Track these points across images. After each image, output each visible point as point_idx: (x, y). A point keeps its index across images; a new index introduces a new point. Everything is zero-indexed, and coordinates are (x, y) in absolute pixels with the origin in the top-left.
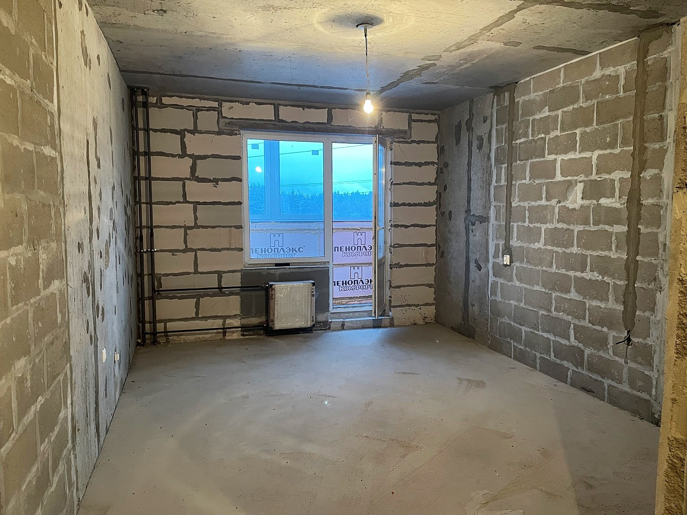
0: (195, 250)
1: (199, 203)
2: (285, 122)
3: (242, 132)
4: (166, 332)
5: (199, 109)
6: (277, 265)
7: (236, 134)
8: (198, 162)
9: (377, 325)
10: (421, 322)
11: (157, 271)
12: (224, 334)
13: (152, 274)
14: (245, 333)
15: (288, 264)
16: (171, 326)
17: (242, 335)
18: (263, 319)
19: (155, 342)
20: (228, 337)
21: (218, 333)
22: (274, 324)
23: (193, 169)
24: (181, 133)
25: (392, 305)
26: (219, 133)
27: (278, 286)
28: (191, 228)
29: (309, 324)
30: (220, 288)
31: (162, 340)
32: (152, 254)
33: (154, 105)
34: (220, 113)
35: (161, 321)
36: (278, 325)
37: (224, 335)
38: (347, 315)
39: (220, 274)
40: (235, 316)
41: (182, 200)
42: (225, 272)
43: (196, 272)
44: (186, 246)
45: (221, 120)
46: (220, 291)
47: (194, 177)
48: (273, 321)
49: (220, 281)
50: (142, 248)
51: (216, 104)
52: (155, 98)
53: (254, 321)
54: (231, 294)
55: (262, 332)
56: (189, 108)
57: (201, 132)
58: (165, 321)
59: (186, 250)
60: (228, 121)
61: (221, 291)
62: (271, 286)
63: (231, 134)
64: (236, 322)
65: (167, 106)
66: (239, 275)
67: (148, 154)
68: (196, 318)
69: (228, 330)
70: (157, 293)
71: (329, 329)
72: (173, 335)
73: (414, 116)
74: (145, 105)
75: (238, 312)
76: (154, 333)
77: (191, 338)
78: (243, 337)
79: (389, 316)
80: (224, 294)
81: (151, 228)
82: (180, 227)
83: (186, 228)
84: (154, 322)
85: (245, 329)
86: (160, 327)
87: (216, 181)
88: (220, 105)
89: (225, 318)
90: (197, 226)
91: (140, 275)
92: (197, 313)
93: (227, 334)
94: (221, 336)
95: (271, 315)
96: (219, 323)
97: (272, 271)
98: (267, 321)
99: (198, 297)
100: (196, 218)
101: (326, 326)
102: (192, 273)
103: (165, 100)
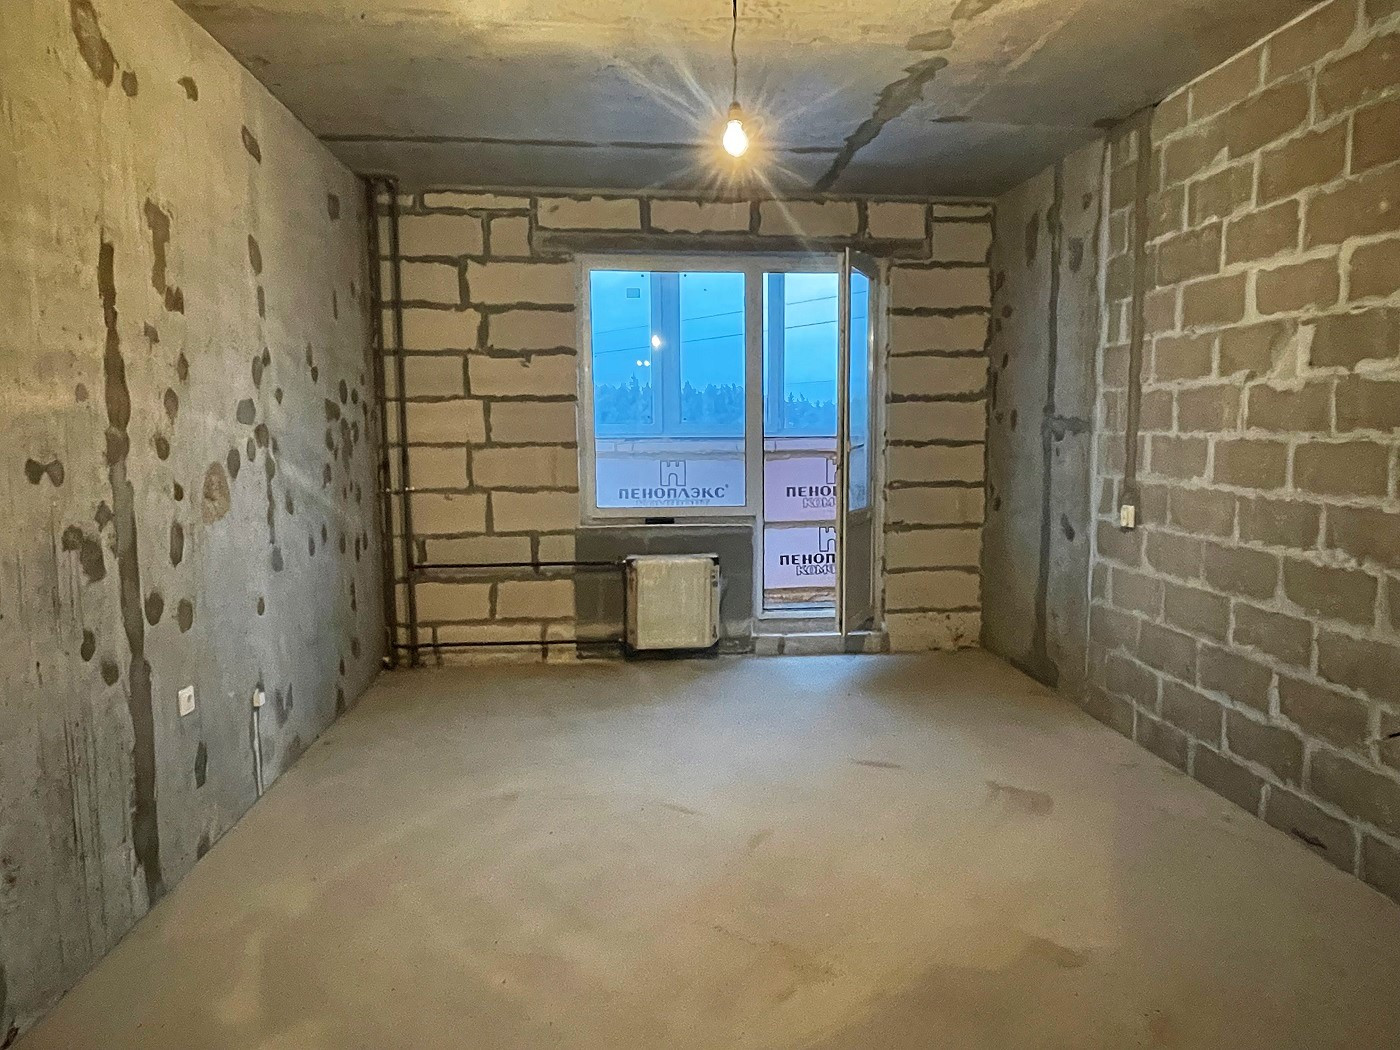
0: (487, 491)
1: (493, 399)
2: (662, 232)
3: (578, 256)
4: (436, 646)
5: (493, 214)
6: (649, 521)
7: (565, 261)
8: (493, 318)
9: (852, 648)
10: (949, 645)
11: (418, 528)
12: (545, 653)
13: (408, 536)
14: (585, 654)
15: (671, 521)
16: (445, 634)
17: (580, 657)
18: (618, 628)
19: (415, 663)
20: (552, 659)
21: (532, 651)
22: (636, 640)
23: (483, 331)
24: (460, 263)
25: (887, 608)
26: (534, 259)
27: (643, 563)
28: (479, 447)
29: (708, 642)
30: (536, 564)
31: (429, 659)
32: (406, 496)
33: (411, 211)
34: (533, 220)
35: (425, 624)
36: (643, 642)
37: (545, 655)
38: (791, 625)
39: (534, 537)
40: (565, 620)
41: (462, 394)
42: (543, 534)
43: (490, 531)
44: (471, 482)
45: (537, 234)
46: (536, 568)
47: (484, 347)
48: (633, 632)
49: (535, 553)
50: (388, 484)
51: (525, 203)
52: (411, 197)
53: (601, 630)
54: (557, 576)
55: (617, 653)
56: (473, 212)
57: (497, 260)
58: (434, 625)
59: (472, 489)
60: (548, 235)
61: (537, 571)
62: (630, 562)
63: (556, 259)
64: (567, 632)
65: (430, 211)
66: (571, 540)
67: (398, 305)
68: (490, 620)
69: (550, 646)
70: (417, 571)
71: (752, 651)
72: (447, 652)
73: (939, 211)
74: (393, 211)
75: (571, 613)
76: (413, 647)
77: (482, 657)
78: (578, 661)
79: (880, 630)
80: (542, 577)
81: (403, 445)
82: (459, 445)
83: (471, 447)
84: (412, 625)
85: (584, 645)
86: (425, 635)
87: (526, 355)
88: (534, 204)
89: (546, 622)
90: (490, 443)
91: (386, 536)
92: (493, 611)
93: (550, 654)
94: (538, 657)
95: (630, 621)
96: (533, 632)
97: (634, 534)
98: (625, 635)
99: (495, 580)
100: (489, 429)
101: (745, 646)
102: (482, 534)
103: (431, 200)
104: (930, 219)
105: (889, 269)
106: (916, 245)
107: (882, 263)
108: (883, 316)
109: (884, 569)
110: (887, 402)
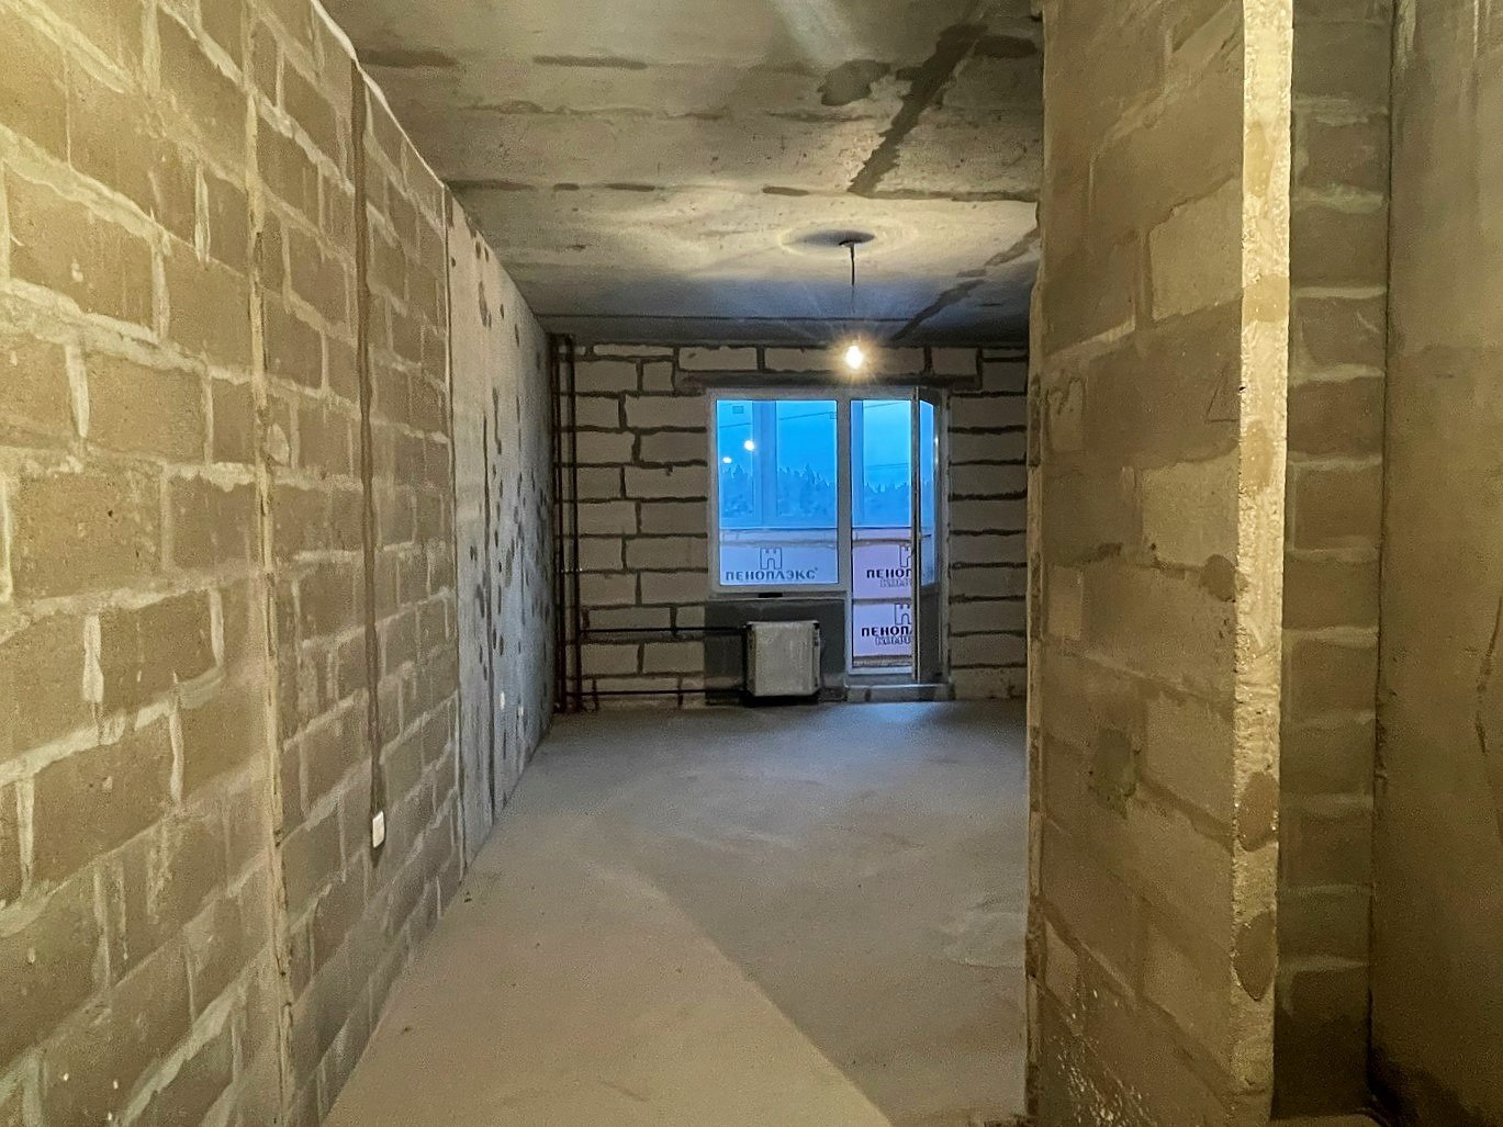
0: (638, 572)
1: (643, 500)
2: (774, 372)
3: (708, 390)
4: (595, 693)
5: (646, 360)
6: (761, 595)
7: (699, 394)
8: (644, 439)
11: (583, 601)
12: (680, 700)
13: (576, 606)
14: (711, 701)
15: (780, 595)
16: (602, 685)
17: (708, 704)
18: (739, 680)
19: (579, 708)
20: (686, 706)
21: (669, 699)
22: (754, 687)
23: (636, 449)
24: (619, 397)
25: (953, 663)
26: (675, 394)
27: (761, 628)
28: (631, 537)
29: (811, 690)
30: (674, 629)
31: (591, 705)
32: (576, 575)
33: (585, 358)
34: (676, 364)
35: (588, 677)
36: (761, 690)
37: (680, 703)
38: (874, 679)
39: (673, 607)
40: (695, 675)
41: (619, 496)
42: (681, 606)
43: (639, 604)
44: (625, 565)
45: (677, 374)
46: (675, 633)
47: (637, 461)
48: (753, 682)
49: (673, 618)
50: (562, 566)
51: (669, 352)
52: (584, 348)
53: (725, 682)
54: (691, 638)
55: (737, 700)
56: (629, 359)
57: (647, 394)
58: (594, 678)
59: (626, 570)
60: (686, 375)
61: (674, 635)
62: (750, 627)
63: (693, 393)
64: (698, 684)
65: (599, 358)
66: (701, 610)
67: (572, 429)
68: (639, 674)
69: (685, 695)
70: (583, 635)
71: (845, 700)
72: (605, 699)
73: (987, 353)
74: (571, 359)
75: (701, 667)
76: (578, 694)
77: (631, 704)
78: (707, 707)
79: (947, 683)
80: (681, 640)
81: (575, 537)
82: (617, 536)
83: (625, 538)
84: (578, 678)
85: (711, 694)
86: (587, 686)
87: (669, 466)
88: (676, 353)
89: (681, 675)
90: (640, 535)
91: (560, 608)
92: (640, 666)
93: (684, 701)
94: (676, 704)
95: (750, 673)
96: (672, 683)
97: (753, 606)
98: (745, 684)
99: (641, 643)
100: (639, 523)
101: (839, 696)
102: (632, 606)
103: (597, 350)
104: (980, 359)
105: (949, 398)
106: (970, 379)
107: (944, 393)
108: (945, 434)
109: (950, 634)
110: (949, 500)
